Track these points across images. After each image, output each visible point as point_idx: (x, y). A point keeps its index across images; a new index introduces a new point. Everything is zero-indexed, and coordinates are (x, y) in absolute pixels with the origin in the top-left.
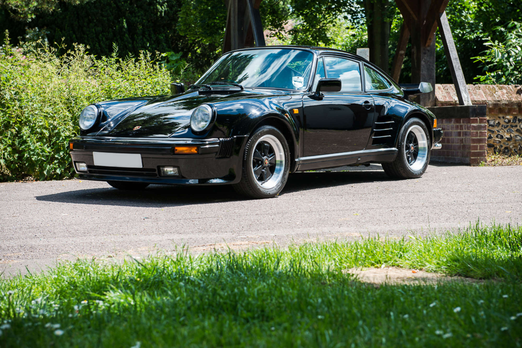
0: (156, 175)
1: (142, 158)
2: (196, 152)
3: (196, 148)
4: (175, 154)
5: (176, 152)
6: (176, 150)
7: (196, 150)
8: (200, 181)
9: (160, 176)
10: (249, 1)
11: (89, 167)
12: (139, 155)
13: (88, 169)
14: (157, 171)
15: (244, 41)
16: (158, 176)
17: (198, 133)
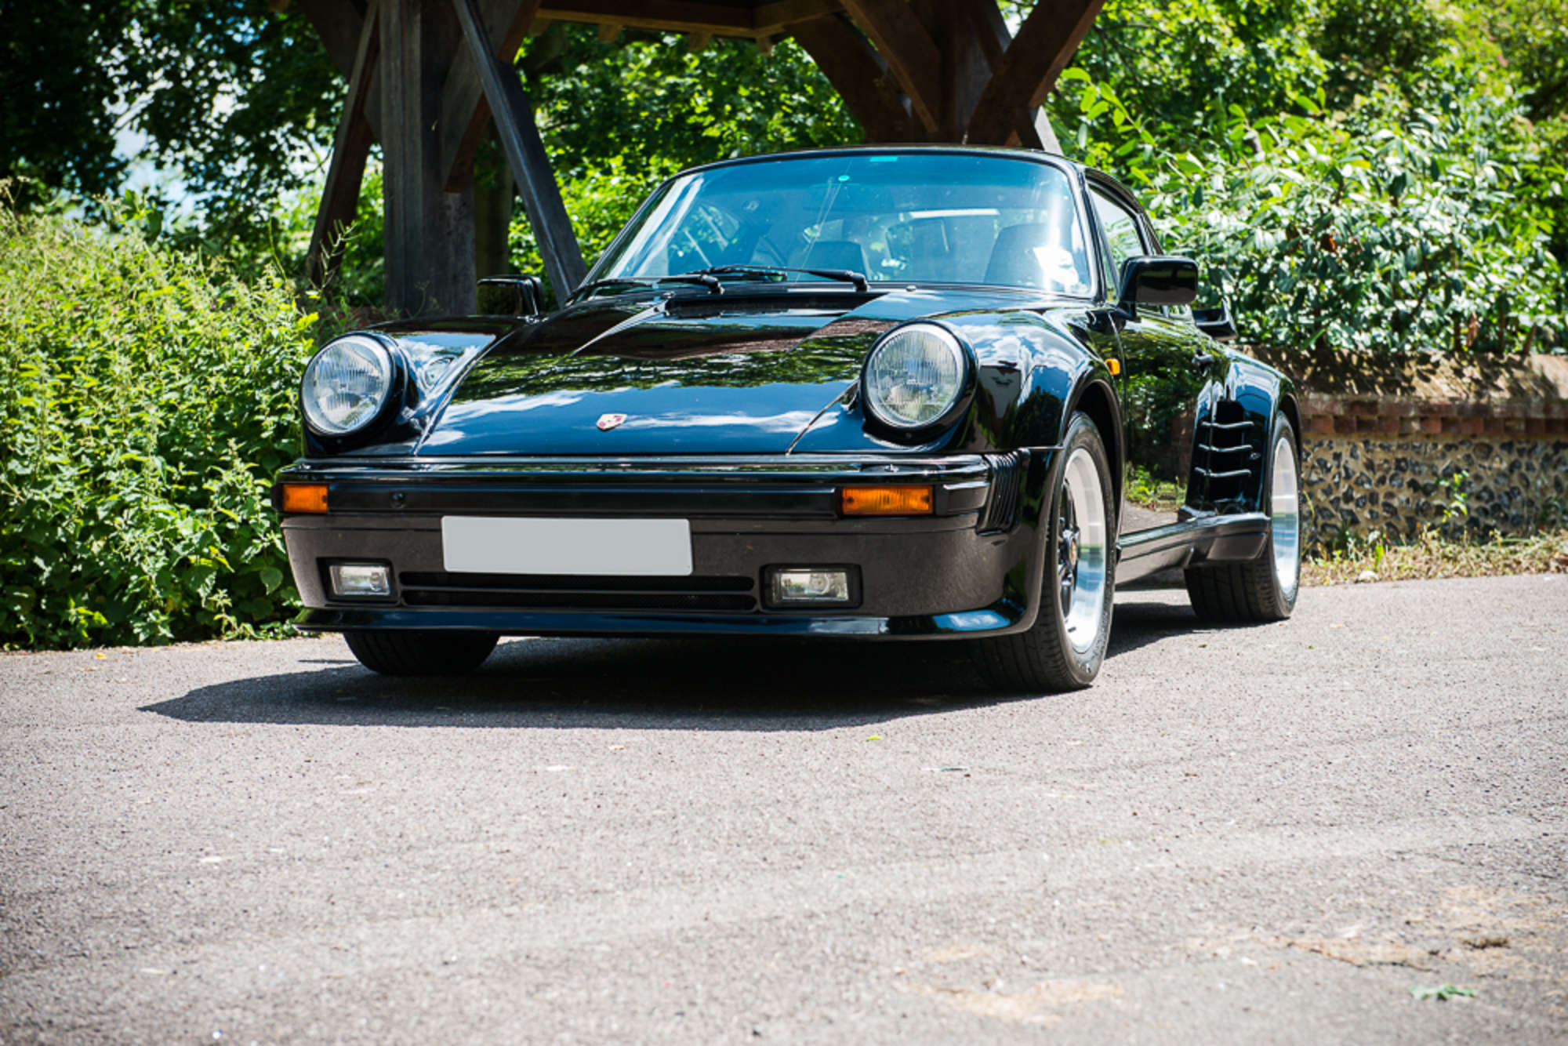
0: (753, 602)
1: (694, 534)
2: (926, 507)
3: (925, 493)
4: (843, 517)
5: (848, 508)
6: (851, 500)
7: (926, 499)
8: (894, 624)
9: (765, 606)
10: (475, 35)
11: (406, 578)
12: (683, 525)
13: (400, 587)
14: (756, 586)
15: (446, 172)
16: (758, 606)
17: (909, 436)
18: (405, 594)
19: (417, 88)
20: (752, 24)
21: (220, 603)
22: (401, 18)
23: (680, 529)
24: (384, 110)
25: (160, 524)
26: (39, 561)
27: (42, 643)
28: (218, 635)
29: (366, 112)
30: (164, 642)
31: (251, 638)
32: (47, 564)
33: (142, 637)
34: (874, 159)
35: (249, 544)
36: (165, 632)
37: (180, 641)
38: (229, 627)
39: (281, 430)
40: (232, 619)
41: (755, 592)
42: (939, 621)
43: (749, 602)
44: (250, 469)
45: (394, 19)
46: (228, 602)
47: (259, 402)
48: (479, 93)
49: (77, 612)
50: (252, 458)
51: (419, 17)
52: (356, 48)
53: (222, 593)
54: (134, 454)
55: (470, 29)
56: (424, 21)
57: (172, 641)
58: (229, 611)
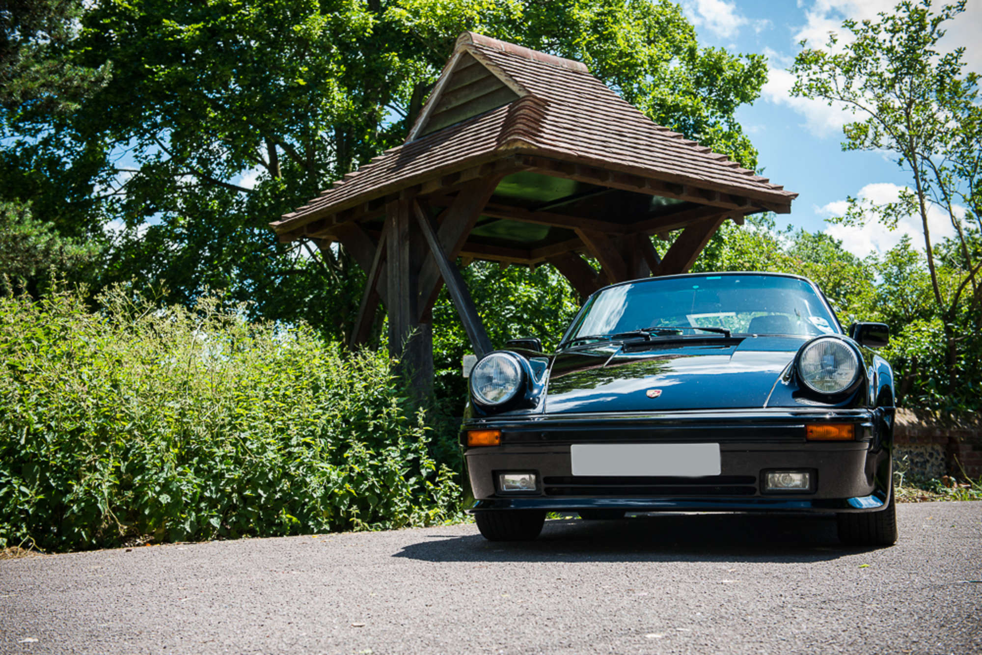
0: (754, 490)
1: (722, 451)
2: (850, 436)
3: (850, 428)
4: (809, 441)
5: (811, 436)
6: (811, 431)
7: (849, 431)
9: (762, 493)
10: (437, 249)
11: (547, 480)
12: (716, 447)
13: (543, 486)
14: (757, 481)
15: (420, 314)
16: (758, 493)
17: (830, 398)
18: (546, 490)
19: (407, 275)
20: (530, 257)
21: (354, 512)
22: (399, 243)
23: (714, 449)
24: (389, 285)
25: (324, 474)
26: (260, 492)
27: (265, 534)
28: (352, 529)
29: (377, 289)
30: (325, 532)
31: (367, 530)
32: (265, 493)
33: (315, 530)
34: (708, 278)
35: (362, 483)
36: (327, 527)
37: (333, 532)
38: (357, 525)
39: (377, 428)
40: (359, 521)
41: (756, 485)
42: (851, 501)
43: (753, 490)
44: (364, 446)
45: (395, 244)
46: (358, 511)
47: (368, 414)
48: (438, 276)
49: (285, 516)
50: (364, 440)
51: (408, 243)
52: (373, 258)
53: (355, 507)
54: (308, 440)
55: (435, 247)
56: (411, 245)
57: (329, 532)
58: (358, 516)
